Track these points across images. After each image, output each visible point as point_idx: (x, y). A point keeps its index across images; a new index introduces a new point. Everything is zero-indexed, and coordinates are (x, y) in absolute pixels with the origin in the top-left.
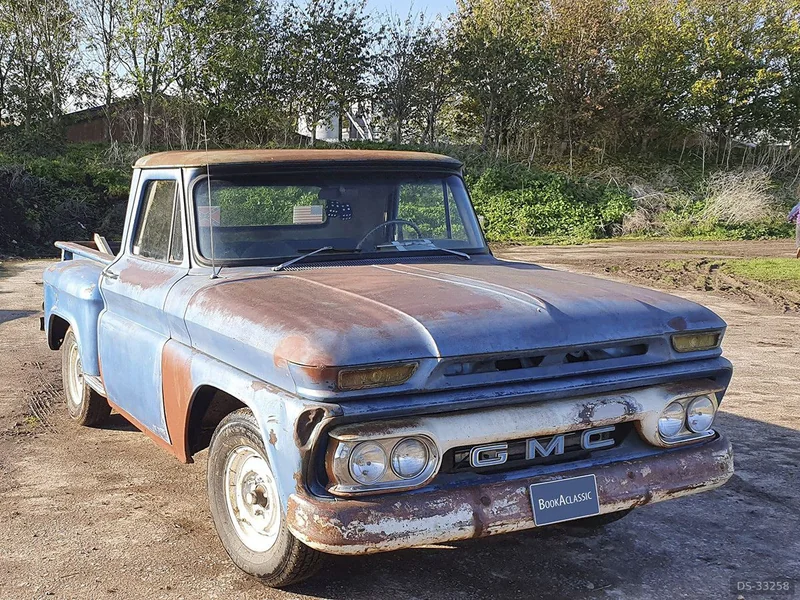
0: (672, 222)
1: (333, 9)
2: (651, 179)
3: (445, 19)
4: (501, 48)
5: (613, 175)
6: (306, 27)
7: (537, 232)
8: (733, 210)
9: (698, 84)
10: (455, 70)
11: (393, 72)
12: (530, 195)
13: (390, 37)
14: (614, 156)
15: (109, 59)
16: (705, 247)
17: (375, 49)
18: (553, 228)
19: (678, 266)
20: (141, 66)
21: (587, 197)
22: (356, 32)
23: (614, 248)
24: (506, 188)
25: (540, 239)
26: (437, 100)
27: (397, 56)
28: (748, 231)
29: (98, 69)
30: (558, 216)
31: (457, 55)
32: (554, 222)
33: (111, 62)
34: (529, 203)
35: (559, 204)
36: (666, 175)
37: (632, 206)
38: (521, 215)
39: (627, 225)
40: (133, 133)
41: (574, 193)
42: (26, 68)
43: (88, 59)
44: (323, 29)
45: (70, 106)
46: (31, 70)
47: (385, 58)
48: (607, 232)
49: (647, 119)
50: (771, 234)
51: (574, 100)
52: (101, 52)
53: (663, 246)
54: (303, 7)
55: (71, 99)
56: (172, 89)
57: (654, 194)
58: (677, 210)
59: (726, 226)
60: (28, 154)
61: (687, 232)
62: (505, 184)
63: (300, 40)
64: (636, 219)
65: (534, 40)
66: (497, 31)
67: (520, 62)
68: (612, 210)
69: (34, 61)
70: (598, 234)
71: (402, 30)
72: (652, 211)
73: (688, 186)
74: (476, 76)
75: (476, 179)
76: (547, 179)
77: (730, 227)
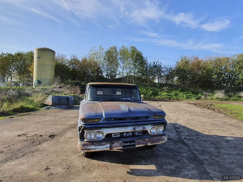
0: (209, 97)
1: (157, 64)
2: (206, 91)
4: (182, 70)
5: (200, 90)
6: (153, 66)
7: (187, 98)
8: (219, 96)
12: (186, 92)
13: (165, 68)
14: (201, 87)
16: (214, 102)
17: (163, 69)
18: (190, 98)
21: (196, 93)
22: (160, 67)
23: (199, 101)
24: (183, 91)
25: (188, 99)
26: (173, 77)
28: (222, 100)
29: (122, 71)
30: (191, 96)
31: (176, 71)
32: (190, 97)
34: (186, 94)
35: (191, 94)
36: (209, 90)
37: (203, 95)
38: (185, 96)
39: (202, 98)
40: (125, 81)
41: (193, 93)
44: (155, 67)
45: (117, 77)
48: (198, 99)
49: (205, 81)
50: (225, 100)
52: (122, 69)
53: (207, 101)
54: (152, 63)
55: (118, 76)
56: (132, 74)
57: (206, 93)
58: (210, 96)
59: (217, 98)
61: (211, 99)
62: (182, 91)
64: (203, 97)
65: (188, 69)
66: (182, 68)
67: (185, 72)
68: (199, 95)
70: (197, 99)
71: (167, 67)
72: (206, 96)
73: (212, 93)
75: (178, 90)
76: (189, 90)
77: (218, 99)
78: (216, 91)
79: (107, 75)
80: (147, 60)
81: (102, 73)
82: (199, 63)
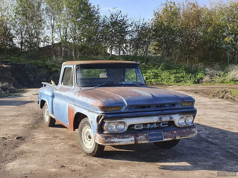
0: (218, 79)
1: (117, 18)
2: (212, 67)
3: (150, 20)
4: (168, 28)
5: (200, 65)
6: (109, 23)
7: (177, 82)
8: (236, 76)
9: (226, 39)
10: (153, 35)
11: (135, 35)
12: (175, 71)
13: (134, 26)
14: (201, 60)
15: (53, 32)
16: (227, 87)
17: (130, 29)
18: (182, 81)
19: (216, 92)
20: (62, 34)
21: (194, 72)
22: (124, 24)
23: (199, 87)
24: (168, 69)
25: (178, 84)
26: (147, 43)
27: (136, 31)
30: (183, 77)
31: (154, 30)
32: (182, 79)
33: (53, 33)
34: (175, 73)
35: (184, 74)
36: (217, 66)
37: (205, 74)
38: (172, 77)
39: (204, 80)
40: (59, 53)
41: (188, 71)
42: (29, 35)
43: (47, 32)
44: (114, 23)
45: (41, 45)
46: (31, 35)
47: (133, 31)
48: (198, 82)
49: (211, 49)
51: (189, 43)
52: (51, 30)
53: (214, 86)
54: (109, 17)
56: (71, 41)
57: (212, 71)
58: (220, 76)
60: (30, 59)
61: (222, 82)
62: (168, 68)
63: (108, 27)
64: (207, 78)
65: (176, 25)
66: (166, 24)
67: (172, 32)
68: (200, 75)
69: (31, 33)
70: (195, 82)
71: (137, 24)
72: (211, 76)
73: (223, 69)
74: (160, 36)
75: (159, 66)
76: (180, 66)
77: (236, 81)
78: (230, 67)
79: (22, 43)
80: (99, 11)
81: (11, 40)
82: (199, 13)
